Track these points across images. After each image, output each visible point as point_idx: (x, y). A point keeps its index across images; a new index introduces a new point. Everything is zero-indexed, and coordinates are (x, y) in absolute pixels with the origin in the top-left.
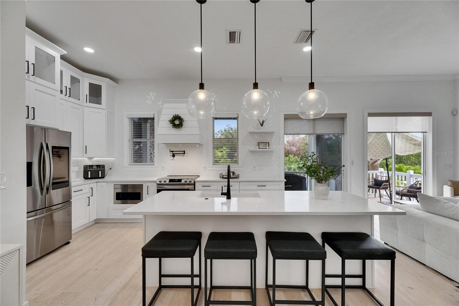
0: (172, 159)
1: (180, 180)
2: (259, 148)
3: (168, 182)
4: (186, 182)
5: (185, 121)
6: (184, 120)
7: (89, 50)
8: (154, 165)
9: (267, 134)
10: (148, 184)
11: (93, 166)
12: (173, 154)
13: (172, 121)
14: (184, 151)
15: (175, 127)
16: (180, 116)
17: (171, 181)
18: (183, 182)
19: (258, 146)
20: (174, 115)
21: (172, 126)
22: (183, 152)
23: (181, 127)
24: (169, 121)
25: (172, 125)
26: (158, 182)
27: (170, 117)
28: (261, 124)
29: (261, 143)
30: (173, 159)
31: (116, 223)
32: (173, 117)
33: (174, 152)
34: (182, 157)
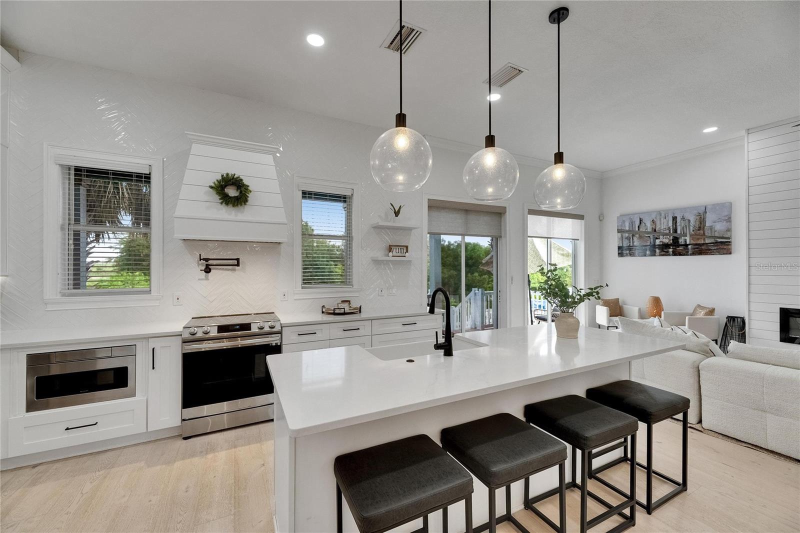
0: (204, 277)
1: (247, 327)
2: (392, 256)
3: (214, 333)
4: (261, 328)
5: (252, 192)
6: (250, 189)
9: (401, 231)
10: (152, 343)
12: (206, 265)
13: (220, 189)
14: (238, 260)
15: (227, 204)
16: (241, 180)
17: (222, 329)
18: (254, 329)
19: (391, 252)
20: (225, 175)
21: (220, 199)
22: (236, 261)
23: (243, 204)
24: (212, 188)
25: (220, 197)
26: (186, 335)
28: (395, 213)
29: (395, 247)
30: (207, 279)
31: (34, 466)
32: (220, 178)
33: (210, 262)
34: (230, 272)
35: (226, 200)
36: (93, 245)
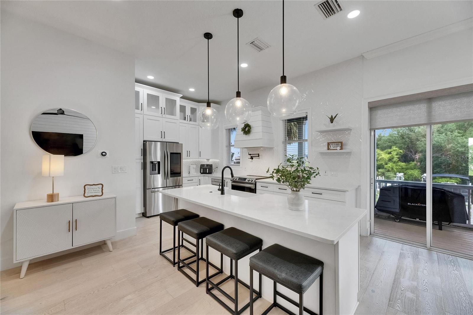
0: (251, 161)
1: (245, 179)
2: (328, 150)
3: (237, 180)
6: (251, 127)
7: (192, 90)
11: (204, 165)
12: (251, 156)
15: (245, 134)
18: (247, 181)
19: (328, 147)
22: (258, 155)
23: (250, 133)
25: (243, 132)
26: (232, 179)
27: (243, 126)
28: (331, 120)
29: (332, 144)
34: (258, 160)
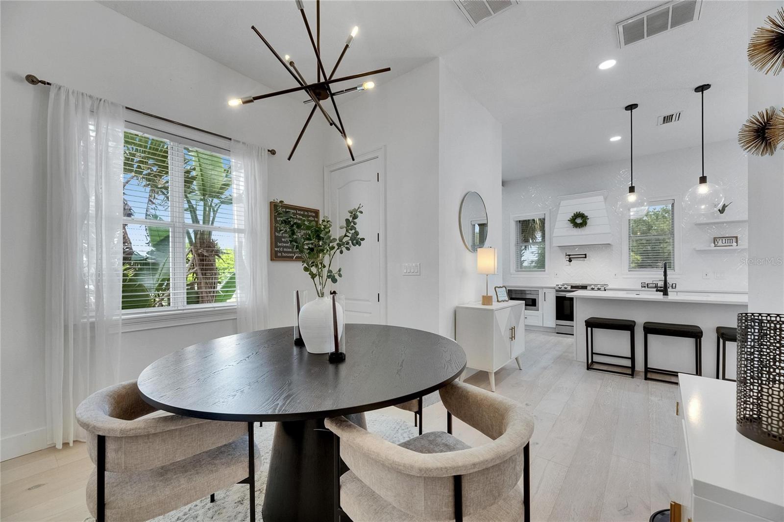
0: (568, 264)
1: (585, 287)
2: (715, 246)
3: (569, 288)
5: (590, 219)
6: (588, 218)
8: (545, 271)
10: (545, 290)
12: (569, 257)
13: (573, 221)
14: (586, 255)
15: (576, 227)
16: (583, 214)
17: (573, 287)
18: (589, 288)
19: (714, 243)
20: (575, 213)
21: (573, 225)
22: (584, 255)
24: (569, 220)
26: (557, 288)
27: (570, 216)
29: (721, 239)
30: (570, 265)
32: (573, 215)
33: (571, 256)
34: (582, 262)
35: (576, 225)
36: (524, 251)
